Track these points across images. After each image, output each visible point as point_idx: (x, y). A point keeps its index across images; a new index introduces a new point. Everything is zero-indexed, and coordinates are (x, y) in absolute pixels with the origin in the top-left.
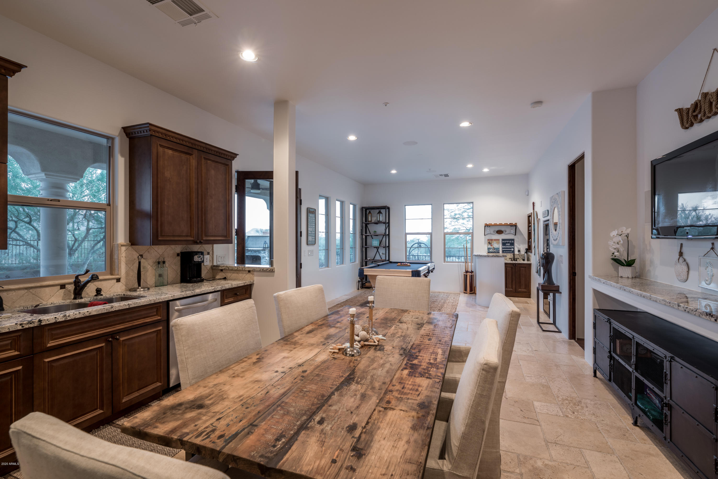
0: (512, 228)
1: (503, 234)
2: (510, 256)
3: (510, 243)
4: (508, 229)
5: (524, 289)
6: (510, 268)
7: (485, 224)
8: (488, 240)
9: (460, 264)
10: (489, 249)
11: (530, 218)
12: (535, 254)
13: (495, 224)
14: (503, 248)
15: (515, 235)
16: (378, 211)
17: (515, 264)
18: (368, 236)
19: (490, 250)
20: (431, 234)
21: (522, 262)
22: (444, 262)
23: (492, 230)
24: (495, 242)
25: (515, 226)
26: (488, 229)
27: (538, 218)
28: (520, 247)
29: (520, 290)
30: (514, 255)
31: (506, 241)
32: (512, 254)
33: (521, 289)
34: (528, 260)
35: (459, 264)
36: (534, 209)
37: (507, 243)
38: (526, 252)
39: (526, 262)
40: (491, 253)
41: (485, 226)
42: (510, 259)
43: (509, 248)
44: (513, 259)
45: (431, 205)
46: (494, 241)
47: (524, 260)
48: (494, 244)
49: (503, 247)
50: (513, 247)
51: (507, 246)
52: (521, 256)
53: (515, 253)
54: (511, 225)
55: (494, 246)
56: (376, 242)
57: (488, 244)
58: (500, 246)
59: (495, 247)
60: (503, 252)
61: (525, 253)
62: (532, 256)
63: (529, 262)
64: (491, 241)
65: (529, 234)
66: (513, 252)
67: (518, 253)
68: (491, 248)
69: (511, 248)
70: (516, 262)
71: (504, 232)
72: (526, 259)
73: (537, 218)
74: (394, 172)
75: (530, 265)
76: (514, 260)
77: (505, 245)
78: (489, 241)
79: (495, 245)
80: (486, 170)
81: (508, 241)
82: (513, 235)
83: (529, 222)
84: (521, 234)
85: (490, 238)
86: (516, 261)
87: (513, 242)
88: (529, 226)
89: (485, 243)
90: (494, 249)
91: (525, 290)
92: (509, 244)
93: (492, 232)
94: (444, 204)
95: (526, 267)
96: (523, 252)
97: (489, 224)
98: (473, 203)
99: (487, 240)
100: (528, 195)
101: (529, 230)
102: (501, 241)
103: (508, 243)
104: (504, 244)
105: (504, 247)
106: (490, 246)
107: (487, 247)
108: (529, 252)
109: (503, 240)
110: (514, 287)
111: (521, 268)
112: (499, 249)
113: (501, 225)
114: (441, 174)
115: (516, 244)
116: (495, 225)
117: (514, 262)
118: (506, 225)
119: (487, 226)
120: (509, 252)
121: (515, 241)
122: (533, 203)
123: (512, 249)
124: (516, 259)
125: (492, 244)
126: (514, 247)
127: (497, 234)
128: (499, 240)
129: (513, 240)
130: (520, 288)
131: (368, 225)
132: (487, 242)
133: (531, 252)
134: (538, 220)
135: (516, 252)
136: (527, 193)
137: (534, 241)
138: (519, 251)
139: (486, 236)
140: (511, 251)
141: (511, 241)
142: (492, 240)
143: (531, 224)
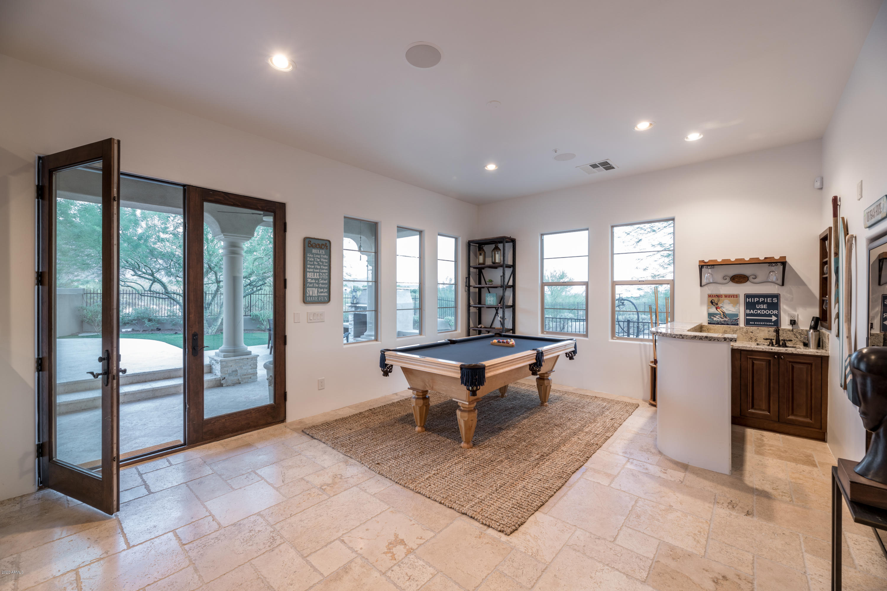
0: (773, 268)
1: (748, 283)
2: (768, 332)
3: (767, 303)
4: (762, 272)
5: (806, 417)
6: (764, 363)
7: (700, 261)
8: (710, 296)
9: (645, 345)
10: (710, 315)
11: (827, 243)
12: (838, 335)
13: (723, 260)
14: (747, 315)
15: (783, 284)
16: (493, 246)
17: (779, 354)
18: (483, 287)
19: (715, 319)
20: (586, 284)
21: (801, 350)
22: (612, 339)
23: (719, 274)
24: (727, 301)
25: (783, 263)
26: (707, 274)
27: (851, 232)
28: (796, 314)
29: (790, 417)
30: (777, 331)
31: (756, 300)
32: (772, 329)
33: (796, 415)
34: (820, 344)
35: (642, 343)
36: (835, 215)
37: (758, 303)
38: (815, 327)
39: (812, 351)
40: (718, 324)
41: (701, 267)
42: (767, 339)
43: (765, 315)
44: (774, 341)
45: (587, 229)
46: (723, 298)
47: (806, 345)
48: (725, 306)
49: (748, 312)
50: (775, 312)
51: (760, 309)
52: (800, 334)
53: (783, 327)
54: (770, 262)
55: (724, 310)
56: (492, 299)
57: (708, 305)
58: (741, 311)
59: (727, 312)
60: (748, 322)
61: (811, 328)
62: (830, 336)
63: (820, 352)
64: (716, 299)
65: (824, 283)
66: (777, 323)
67: (790, 327)
68: (716, 314)
69: (770, 315)
70: (782, 350)
71: (750, 278)
72: (813, 342)
73: (846, 232)
74: (491, 167)
75: (824, 360)
76: (778, 343)
77: (754, 308)
78: (711, 299)
79: (728, 308)
80: (694, 137)
81: (761, 300)
82: (777, 286)
83: (824, 253)
84: (800, 282)
85: (715, 292)
86: (785, 346)
87: (775, 301)
88: (824, 263)
89: (702, 303)
90: (725, 315)
91: (808, 420)
92: (765, 306)
93: (720, 280)
94: (613, 227)
95: (811, 364)
96: (805, 324)
97: (710, 261)
98: (673, 219)
99: (707, 296)
100: (821, 189)
101: (822, 272)
102: (742, 299)
103: (763, 303)
104: (749, 305)
105: (752, 311)
106: (713, 310)
107: (708, 311)
108: (822, 326)
109: (747, 296)
110: (774, 407)
111: (796, 366)
112: (737, 315)
113: (740, 263)
114: (593, 162)
115: (783, 306)
116: (726, 263)
117: (776, 349)
118: (755, 262)
119: (703, 266)
120: (766, 323)
121: (782, 300)
122: (835, 201)
123: (774, 318)
124: (784, 340)
125: (720, 305)
126: (779, 313)
127: (731, 284)
128: (737, 296)
129: (777, 296)
130: (793, 414)
131: (483, 271)
132: (706, 299)
133: (829, 328)
134: (851, 241)
135: (785, 325)
136: (818, 185)
137: (837, 301)
138: (793, 322)
139: (706, 288)
140: (770, 321)
141: (769, 300)
142: (718, 296)
143: (827, 259)
